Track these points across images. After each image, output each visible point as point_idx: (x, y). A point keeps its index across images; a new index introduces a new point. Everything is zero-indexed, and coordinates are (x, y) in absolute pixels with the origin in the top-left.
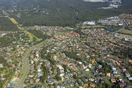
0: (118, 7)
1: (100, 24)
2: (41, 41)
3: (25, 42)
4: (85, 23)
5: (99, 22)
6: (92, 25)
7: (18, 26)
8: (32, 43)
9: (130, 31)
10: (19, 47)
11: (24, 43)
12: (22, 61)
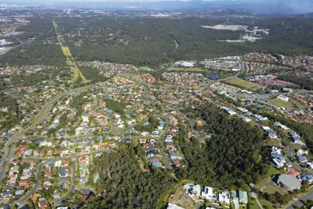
0: (256, 40)
1: (202, 66)
2: (88, 84)
3: (61, 83)
4: (178, 63)
5: (202, 63)
6: (188, 67)
7: (68, 58)
8: (72, 86)
9: (244, 81)
10: (48, 88)
11: (58, 84)
12: (40, 108)
